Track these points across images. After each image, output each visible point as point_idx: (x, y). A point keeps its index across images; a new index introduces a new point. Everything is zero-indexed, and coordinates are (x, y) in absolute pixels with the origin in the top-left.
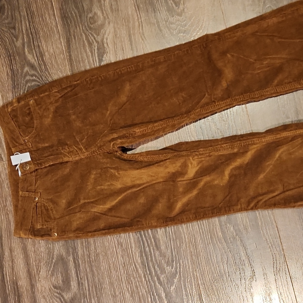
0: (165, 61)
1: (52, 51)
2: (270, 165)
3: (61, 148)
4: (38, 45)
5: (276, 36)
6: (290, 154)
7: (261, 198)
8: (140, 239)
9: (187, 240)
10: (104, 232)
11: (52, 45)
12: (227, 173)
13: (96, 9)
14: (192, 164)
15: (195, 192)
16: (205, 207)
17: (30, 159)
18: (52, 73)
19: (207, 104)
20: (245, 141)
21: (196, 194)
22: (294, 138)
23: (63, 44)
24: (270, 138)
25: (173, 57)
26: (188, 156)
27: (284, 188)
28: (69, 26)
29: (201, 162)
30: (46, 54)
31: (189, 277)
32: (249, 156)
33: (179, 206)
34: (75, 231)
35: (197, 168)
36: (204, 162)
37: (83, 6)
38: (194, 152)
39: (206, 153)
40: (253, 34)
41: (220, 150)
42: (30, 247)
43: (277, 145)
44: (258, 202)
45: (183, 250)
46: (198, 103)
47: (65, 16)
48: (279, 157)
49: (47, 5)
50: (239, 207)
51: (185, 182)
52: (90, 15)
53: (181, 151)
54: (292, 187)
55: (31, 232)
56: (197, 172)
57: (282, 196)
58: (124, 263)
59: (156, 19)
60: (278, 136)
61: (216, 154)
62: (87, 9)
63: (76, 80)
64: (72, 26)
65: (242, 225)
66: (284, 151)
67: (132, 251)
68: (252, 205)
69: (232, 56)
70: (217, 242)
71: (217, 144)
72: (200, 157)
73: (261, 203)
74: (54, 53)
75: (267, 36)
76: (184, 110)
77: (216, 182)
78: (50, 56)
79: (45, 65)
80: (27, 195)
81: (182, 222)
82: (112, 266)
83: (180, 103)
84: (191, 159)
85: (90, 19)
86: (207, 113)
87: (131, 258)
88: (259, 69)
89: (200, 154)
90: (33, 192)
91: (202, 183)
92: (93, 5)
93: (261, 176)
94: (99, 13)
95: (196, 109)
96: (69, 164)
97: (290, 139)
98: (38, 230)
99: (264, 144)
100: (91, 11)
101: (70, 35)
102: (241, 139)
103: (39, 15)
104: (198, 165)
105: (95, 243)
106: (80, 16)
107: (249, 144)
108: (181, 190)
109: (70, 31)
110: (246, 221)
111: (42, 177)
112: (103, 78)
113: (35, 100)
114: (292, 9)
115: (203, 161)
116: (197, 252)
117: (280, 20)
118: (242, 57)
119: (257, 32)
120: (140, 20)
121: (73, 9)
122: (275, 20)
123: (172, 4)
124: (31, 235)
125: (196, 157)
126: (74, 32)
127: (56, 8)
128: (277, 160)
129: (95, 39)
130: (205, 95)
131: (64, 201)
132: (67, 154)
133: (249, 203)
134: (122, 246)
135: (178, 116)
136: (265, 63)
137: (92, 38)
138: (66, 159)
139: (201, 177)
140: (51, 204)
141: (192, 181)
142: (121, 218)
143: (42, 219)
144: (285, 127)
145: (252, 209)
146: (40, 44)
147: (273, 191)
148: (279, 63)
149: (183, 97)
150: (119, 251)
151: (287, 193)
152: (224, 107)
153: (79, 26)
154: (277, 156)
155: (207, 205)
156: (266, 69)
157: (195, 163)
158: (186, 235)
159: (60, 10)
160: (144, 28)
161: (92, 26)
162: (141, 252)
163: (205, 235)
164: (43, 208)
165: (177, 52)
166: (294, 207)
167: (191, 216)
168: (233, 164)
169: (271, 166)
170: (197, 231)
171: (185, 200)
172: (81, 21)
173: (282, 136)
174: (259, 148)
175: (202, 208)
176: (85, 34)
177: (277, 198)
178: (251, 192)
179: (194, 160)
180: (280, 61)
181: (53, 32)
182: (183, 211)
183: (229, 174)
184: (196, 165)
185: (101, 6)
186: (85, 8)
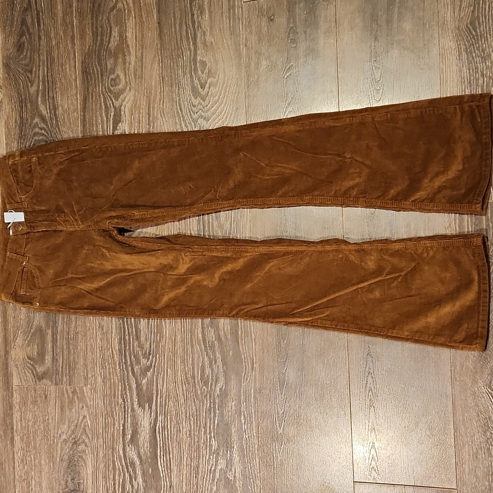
0: (179, 145)
1: (66, 106)
2: (259, 276)
3: (57, 215)
4: (53, 96)
5: (291, 145)
6: (280, 269)
7: (244, 307)
8: (122, 326)
9: (167, 335)
10: (86, 311)
11: (68, 99)
12: (217, 275)
13: (119, 72)
14: (183, 259)
15: (183, 289)
16: (190, 306)
17: (24, 220)
18: (62, 131)
19: (211, 200)
20: (239, 247)
21: (184, 291)
22: (285, 254)
23: (79, 101)
24: (263, 249)
25: (187, 143)
26: (180, 251)
27: (267, 302)
28: (88, 82)
29: (194, 259)
30: (60, 108)
31: (162, 373)
32: (241, 262)
33: (165, 299)
34: (57, 304)
35: (190, 265)
36: (197, 260)
37: (106, 64)
38: (188, 247)
39: (199, 252)
40: (270, 137)
41: (213, 251)
42: (10, 311)
43: (268, 257)
44: (240, 311)
45: (162, 345)
46: (203, 197)
47: (86, 70)
48: (269, 270)
49: (69, 54)
50: (221, 312)
51: (175, 277)
52: (113, 76)
53: (176, 244)
54: (275, 302)
55: (13, 297)
56: (188, 269)
57: (264, 309)
58: (102, 347)
59: (179, 97)
60: (271, 249)
61: (210, 254)
62: (111, 69)
63: (85, 145)
64: (91, 84)
65: (223, 331)
66: (274, 265)
67: (111, 335)
68: (234, 313)
69: (245, 155)
70: (196, 343)
71: (213, 244)
72: (192, 254)
73: (242, 312)
74: (68, 109)
75: (283, 142)
76: (189, 201)
77: (205, 283)
78: (63, 111)
79: (57, 121)
80: (14, 258)
81: (165, 317)
82: (89, 347)
83: (186, 193)
84: (183, 254)
85: (111, 81)
86: (209, 210)
88: (268, 175)
89: (193, 252)
90: (21, 255)
91: (192, 281)
92: (117, 66)
93: (249, 286)
94: (122, 76)
95: (200, 204)
96: (63, 234)
97: (282, 254)
98: (21, 296)
99: (258, 253)
100: (114, 73)
101: (88, 94)
102: (236, 244)
103: (59, 64)
104: (190, 262)
105: (77, 322)
106: (102, 75)
107: (242, 251)
108: (169, 284)
109: (88, 89)
110: (227, 328)
111: (33, 241)
112: (113, 148)
113: (39, 158)
114: (310, 121)
115: (196, 258)
116: (175, 349)
117: (298, 129)
118: (254, 159)
119: (274, 136)
120: (162, 94)
121: (95, 64)
122: (292, 128)
123: (197, 85)
124: (12, 299)
125: (188, 254)
126: (93, 90)
127: (78, 60)
128: (267, 272)
129: (113, 103)
130: (211, 190)
131: (52, 271)
132: (62, 223)
133: (232, 309)
134: (103, 329)
135: (182, 206)
136: (275, 170)
137: (111, 102)
138: (60, 228)
139: (191, 275)
140: (37, 271)
141: (182, 277)
142: (107, 300)
143: (27, 285)
144: (280, 241)
145: (233, 316)
146: (55, 96)
147: (256, 303)
148: (288, 173)
149: (190, 187)
150: (99, 333)
151: (269, 307)
152: (227, 207)
153: (99, 86)
154: (268, 268)
155: (193, 304)
156: (275, 177)
157: (187, 259)
158: (167, 330)
159: (83, 63)
160: (165, 104)
161: (112, 89)
162: (120, 339)
163: (185, 334)
164: (29, 274)
165: (193, 138)
166: (272, 322)
167: (174, 313)
168: (224, 268)
169: (260, 278)
170: (179, 329)
171: (172, 295)
172: (102, 80)
173: (274, 249)
174: (252, 257)
175: (187, 306)
176: (103, 96)
177: (259, 310)
178: (236, 300)
179: (186, 256)
180: (290, 172)
181: (71, 87)
182: (167, 306)
183: (219, 277)
184: (188, 262)
185: (124, 69)
186: (109, 67)
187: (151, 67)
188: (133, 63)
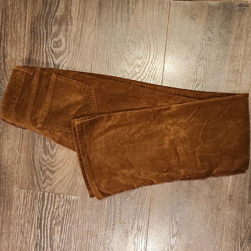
1: (14, 56)
4: (4, 46)
8: (39, 234)
11: (16, 51)
13: (61, 36)
18: (9, 75)
23: (25, 54)
28: (35, 41)
30: (9, 57)
37: (52, 29)
47: (34, 31)
49: (21, 15)
52: (56, 40)
58: (21, 248)
62: (55, 33)
64: (37, 42)
67: (30, 240)
74: (16, 59)
78: (11, 59)
79: (5, 66)
82: (10, 246)
85: (54, 43)
87: (28, 245)
92: (60, 32)
94: (63, 42)
100: (57, 37)
101: (34, 49)
103: (12, 21)
105: (3, 225)
106: (47, 37)
109: (34, 46)
121: (42, 27)
126: (37, 47)
127: (29, 22)
129: (53, 61)
134: (23, 234)
137: (52, 60)
146: (6, 46)
150: (20, 237)
153: (43, 45)
159: (32, 24)
161: (54, 49)
162: (37, 244)
172: (47, 40)
176: (46, 53)
181: (20, 41)
185: (66, 36)
186: (53, 32)
187: (88, 39)
188: (74, 32)
